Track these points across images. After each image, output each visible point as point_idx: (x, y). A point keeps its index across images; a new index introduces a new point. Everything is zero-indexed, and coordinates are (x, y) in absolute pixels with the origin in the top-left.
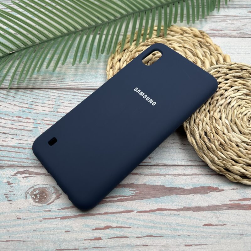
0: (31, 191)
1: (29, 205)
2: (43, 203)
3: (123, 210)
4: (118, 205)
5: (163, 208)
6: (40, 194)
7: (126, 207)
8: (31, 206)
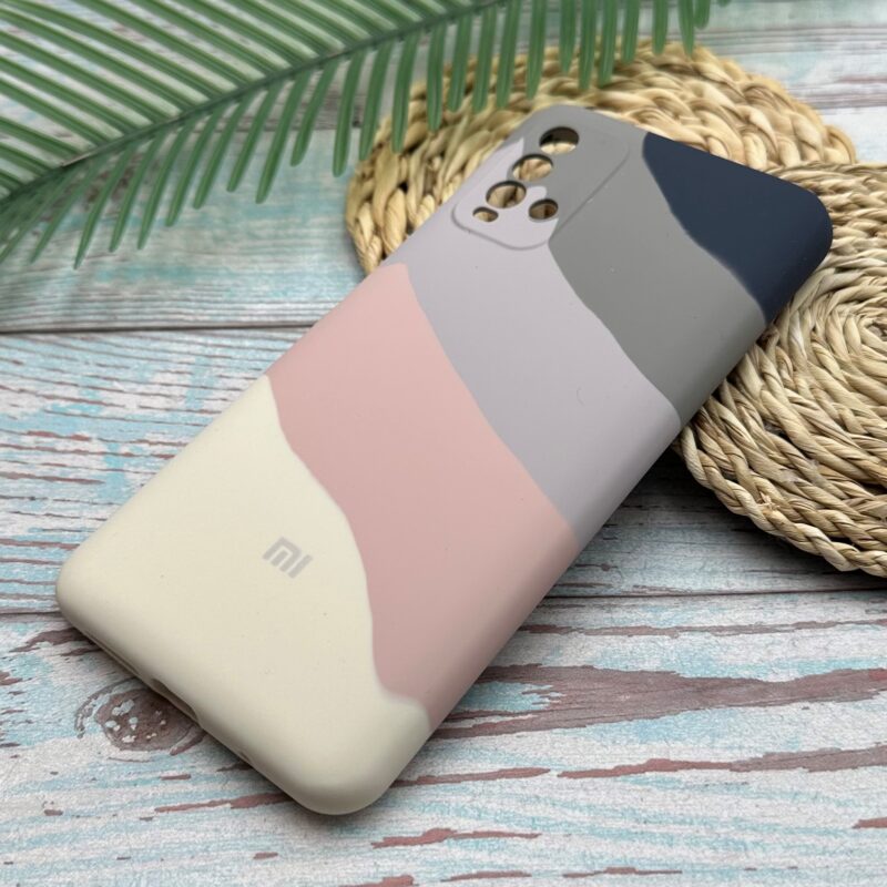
0: (99, 706)
1: (96, 759)
2: (156, 749)
3: (498, 767)
4: (477, 746)
5: (673, 758)
6: (142, 715)
7: (513, 755)
8: (103, 762)
